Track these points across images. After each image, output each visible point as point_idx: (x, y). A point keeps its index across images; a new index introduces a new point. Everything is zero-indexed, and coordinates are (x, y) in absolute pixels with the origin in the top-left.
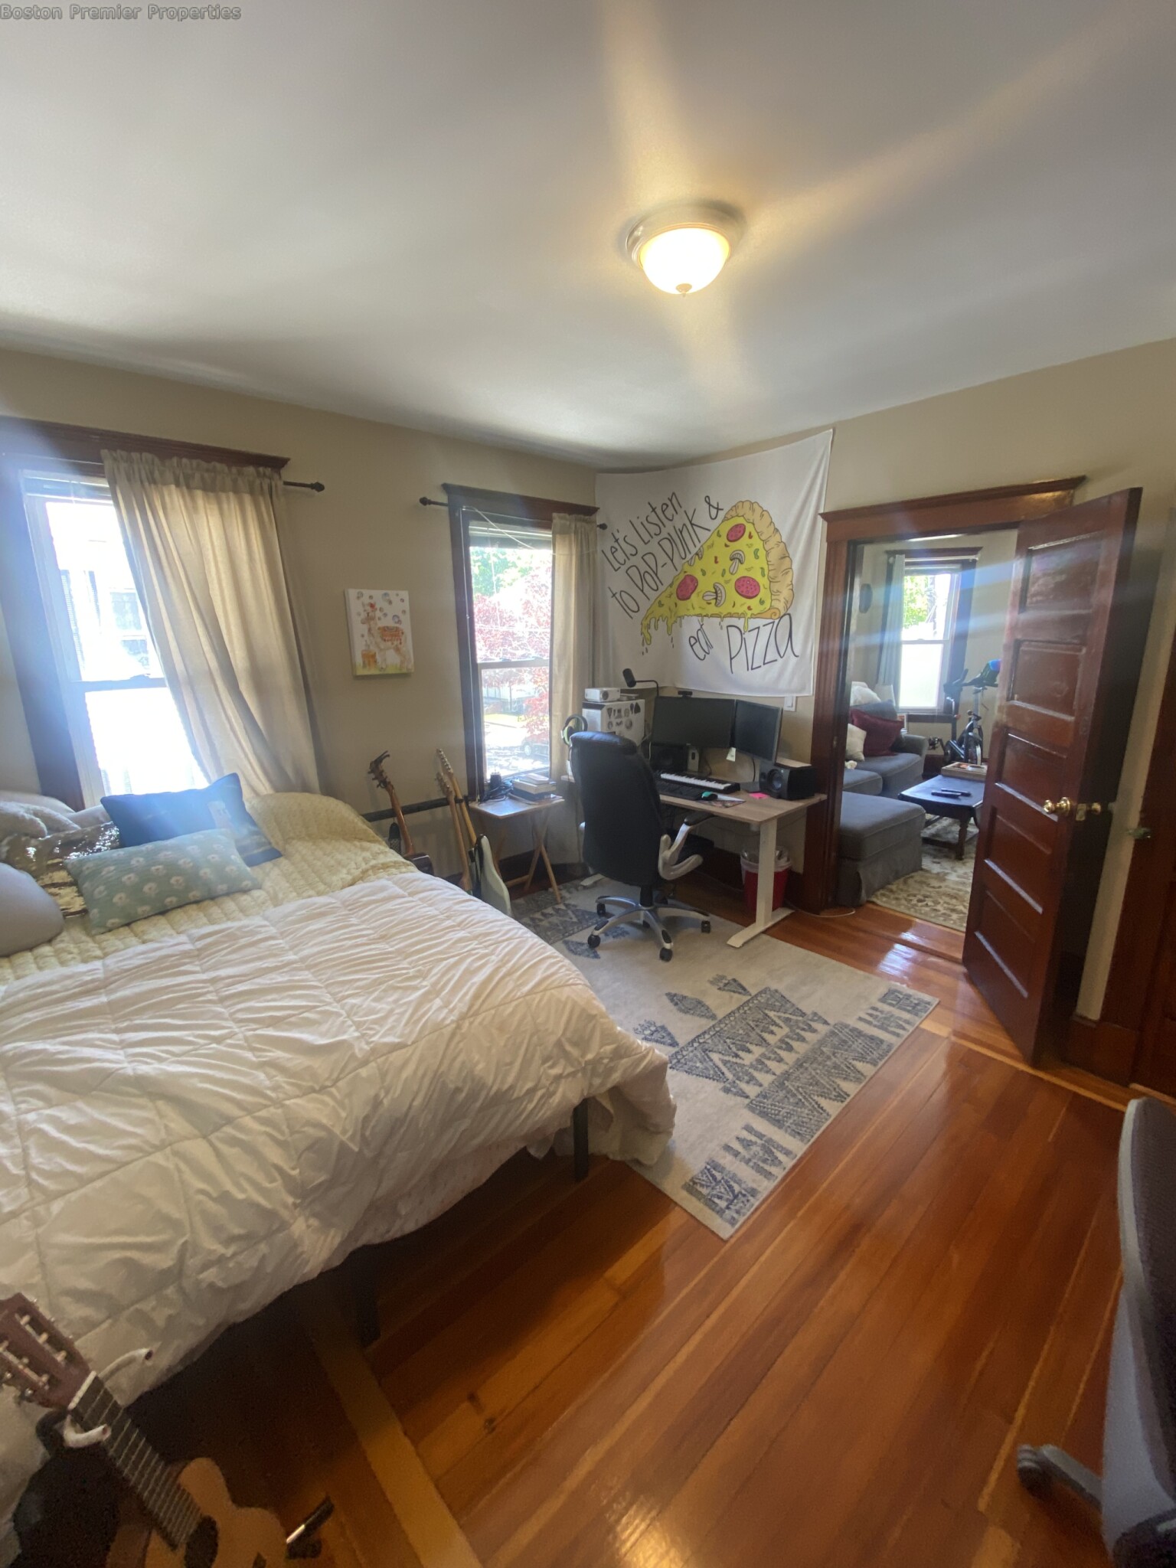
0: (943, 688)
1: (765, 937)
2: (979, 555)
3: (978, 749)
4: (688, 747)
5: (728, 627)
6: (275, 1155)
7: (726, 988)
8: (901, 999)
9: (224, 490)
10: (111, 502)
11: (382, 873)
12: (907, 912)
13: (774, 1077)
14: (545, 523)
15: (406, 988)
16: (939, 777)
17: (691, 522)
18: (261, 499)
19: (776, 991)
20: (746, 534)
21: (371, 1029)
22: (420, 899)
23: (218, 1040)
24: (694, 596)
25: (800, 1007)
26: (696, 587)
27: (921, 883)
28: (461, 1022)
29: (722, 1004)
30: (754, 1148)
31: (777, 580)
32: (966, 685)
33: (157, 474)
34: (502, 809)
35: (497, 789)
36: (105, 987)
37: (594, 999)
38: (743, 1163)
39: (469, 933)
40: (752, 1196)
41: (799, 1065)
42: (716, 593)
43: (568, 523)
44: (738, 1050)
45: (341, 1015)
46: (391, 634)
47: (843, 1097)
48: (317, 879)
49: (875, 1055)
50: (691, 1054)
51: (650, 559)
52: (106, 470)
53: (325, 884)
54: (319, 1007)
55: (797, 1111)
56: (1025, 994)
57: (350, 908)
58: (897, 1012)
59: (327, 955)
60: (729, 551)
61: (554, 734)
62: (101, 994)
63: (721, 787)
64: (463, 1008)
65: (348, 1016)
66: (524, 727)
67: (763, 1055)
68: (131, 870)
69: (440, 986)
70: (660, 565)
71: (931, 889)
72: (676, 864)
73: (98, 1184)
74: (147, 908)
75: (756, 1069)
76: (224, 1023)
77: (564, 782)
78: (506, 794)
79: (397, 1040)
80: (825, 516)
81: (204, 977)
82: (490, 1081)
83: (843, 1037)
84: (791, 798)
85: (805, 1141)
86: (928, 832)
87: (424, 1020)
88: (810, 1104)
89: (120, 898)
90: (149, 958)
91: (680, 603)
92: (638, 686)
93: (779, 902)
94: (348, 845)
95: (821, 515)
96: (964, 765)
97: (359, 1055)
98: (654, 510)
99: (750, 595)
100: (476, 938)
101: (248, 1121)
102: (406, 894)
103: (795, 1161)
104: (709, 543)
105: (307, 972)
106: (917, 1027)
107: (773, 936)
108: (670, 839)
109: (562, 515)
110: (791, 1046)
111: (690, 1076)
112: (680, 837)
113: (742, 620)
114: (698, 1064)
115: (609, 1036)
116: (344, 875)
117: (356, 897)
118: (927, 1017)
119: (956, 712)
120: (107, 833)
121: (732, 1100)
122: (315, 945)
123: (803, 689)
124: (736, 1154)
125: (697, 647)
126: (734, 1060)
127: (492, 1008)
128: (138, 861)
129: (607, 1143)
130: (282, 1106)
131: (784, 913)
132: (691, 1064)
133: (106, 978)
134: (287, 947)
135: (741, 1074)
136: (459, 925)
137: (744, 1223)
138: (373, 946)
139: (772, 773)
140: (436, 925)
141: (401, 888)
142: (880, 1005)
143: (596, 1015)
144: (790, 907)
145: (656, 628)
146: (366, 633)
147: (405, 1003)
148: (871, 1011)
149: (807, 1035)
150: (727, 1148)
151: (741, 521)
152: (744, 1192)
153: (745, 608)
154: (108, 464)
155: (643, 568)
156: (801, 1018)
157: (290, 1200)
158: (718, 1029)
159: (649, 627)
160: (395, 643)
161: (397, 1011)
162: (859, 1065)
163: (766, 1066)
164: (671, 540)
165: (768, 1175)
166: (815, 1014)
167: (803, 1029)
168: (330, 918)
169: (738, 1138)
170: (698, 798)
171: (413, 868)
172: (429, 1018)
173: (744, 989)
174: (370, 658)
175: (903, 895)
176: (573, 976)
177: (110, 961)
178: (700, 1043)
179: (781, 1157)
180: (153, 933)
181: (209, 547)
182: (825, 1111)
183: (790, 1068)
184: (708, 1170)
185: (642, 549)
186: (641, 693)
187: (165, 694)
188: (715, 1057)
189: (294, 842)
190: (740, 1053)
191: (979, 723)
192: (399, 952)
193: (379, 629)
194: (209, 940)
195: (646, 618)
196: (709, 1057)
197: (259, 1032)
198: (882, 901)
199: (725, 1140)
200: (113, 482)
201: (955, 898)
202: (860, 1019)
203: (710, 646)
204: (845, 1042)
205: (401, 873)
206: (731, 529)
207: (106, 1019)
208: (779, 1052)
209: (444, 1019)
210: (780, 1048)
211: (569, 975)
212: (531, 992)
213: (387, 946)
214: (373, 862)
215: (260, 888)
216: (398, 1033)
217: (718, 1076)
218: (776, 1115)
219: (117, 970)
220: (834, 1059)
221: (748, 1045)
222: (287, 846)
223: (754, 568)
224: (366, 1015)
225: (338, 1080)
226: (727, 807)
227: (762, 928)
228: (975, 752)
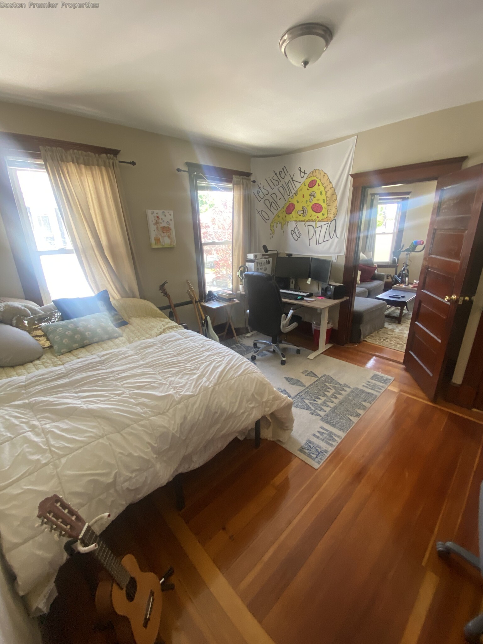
0: (392, 253)
1: (323, 355)
2: (410, 195)
3: (407, 278)
4: (290, 278)
5: (308, 226)
6: (147, 439)
7: (308, 375)
8: (379, 378)
9: (93, 165)
10: (45, 171)
11: (171, 330)
12: (379, 344)
13: (331, 408)
14: (229, 180)
15: (191, 374)
16: (391, 290)
17: (292, 179)
18: (109, 169)
19: (329, 376)
20: (317, 184)
21: (181, 389)
22: (190, 340)
23: (119, 395)
24: (293, 213)
25: (339, 382)
26: (294, 208)
27: (385, 333)
28: (215, 386)
29: (307, 381)
30: (325, 435)
31: (331, 204)
32: (403, 251)
33: (64, 157)
34: (214, 305)
35: (211, 297)
36: (67, 376)
37: (265, 378)
38: (321, 441)
39: (212, 352)
40: (326, 453)
41: (340, 404)
42: (303, 211)
43: (239, 180)
44: (315, 398)
45: (167, 384)
46: (166, 230)
47: (358, 415)
48: (145, 333)
49: (370, 399)
50: (297, 400)
51: (274, 196)
52: (42, 155)
53: (149, 334)
54: (157, 381)
55: (341, 421)
56: (431, 375)
57: (162, 343)
58: (378, 383)
59: (157, 362)
60: (309, 192)
61: (234, 273)
62: (66, 378)
63: (305, 294)
64: (214, 381)
65: (170, 385)
66: (213, 273)
67: (325, 400)
68: (69, 330)
69: (204, 373)
70: (278, 199)
71: (389, 335)
72: (288, 326)
73: (80, 451)
74: (77, 345)
75: (323, 405)
76: (120, 389)
77: (239, 294)
78: (215, 299)
79: (191, 394)
80: (352, 175)
81: (108, 371)
82: (228, 409)
83: (357, 393)
84: (335, 298)
85: (345, 432)
86: (387, 312)
87: (200, 385)
88: (346, 418)
89: (66, 341)
90: (83, 364)
91: (287, 216)
92: (269, 253)
93: (328, 341)
94: (155, 319)
95: (351, 175)
96: (401, 285)
97: (177, 400)
98: (276, 174)
99: (318, 211)
100: (215, 354)
101: (135, 426)
102: (184, 338)
103: (341, 440)
104: (300, 188)
105: (149, 368)
106: (386, 389)
107: (326, 355)
108: (285, 316)
109: (237, 176)
110: (336, 397)
111: (297, 408)
112: (289, 315)
113: (315, 222)
114: (300, 404)
115: (271, 392)
116: (155, 331)
117: (164, 339)
118: (390, 385)
119: (398, 263)
120: (56, 315)
121: (314, 417)
122: (151, 358)
123: (340, 252)
124: (318, 437)
125: (294, 235)
126: (314, 402)
127: (226, 381)
128: (71, 326)
129: (267, 434)
130: (149, 420)
131: (329, 346)
132: (297, 404)
133: (67, 372)
134: (140, 359)
135: (317, 408)
136: (208, 349)
137: (323, 463)
138: (175, 358)
139: (327, 288)
140: (199, 349)
141: (181, 336)
142: (371, 381)
143: (266, 384)
144: (332, 343)
145: (277, 227)
146: (156, 229)
147: (191, 380)
148: (367, 383)
149: (343, 392)
150: (314, 435)
151: (315, 178)
152: (322, 451)
153: (316, 217)
154: (43, 152)
155: (271, 200)
156: (339, 386)
157: (155, 456)
158: (306, 390)
159: (273, 226)
160: (168, 234)
161: (189, 383)
162: (364, 403)
163: (327, 404)
164: (283, 187)
165: (331, 445)
166: (345, 384)
167: (341, 390)
168: (155, 347)
169: (318, 432)
170: (296, 299)
171: (183, 328)
172: (202, 385)
173: (316, 375)
174: (158, 240)
175: (377, 338)
176: (255, 369)
177: (66, 365)
178: (300, 396)
179: (336, 438)
180: (81, 355)
181: (89, 191)
182: (352, 421)
183: (337, 405)
184: (307, 443)
185: (271, 192)
186: (270, 256)
187: (74, 256)
188: (307, 401)
189: (133, 318)
190: (316, 399)
191: (408, 267)
192: (186, 360)
193: (161, 227)
194: (107, 356)
195: (272, 222)
196: (304, 402)
197: (134, 391)
198: (369, 340)
199: (313, 432)
200: (45, 161)
201: (399, 338)
202: (364, 386)
203: (300, 234)
204: (358, 395)
205: (179, 330)
206: (311, 182)
207: (70, 388)
208: (332, 399)
209: (208, 385)
210: (332, 397)
211: (254, 368)
212: (240, 375)
213: (180, 358)
214: (167, 326)
215: (122, 336)
216: (191, 391)
217: (308, 408)
218: (332, 423)
219: (71, 369)
220: (354, 401)
221: (319, 396)
222: (130, 320)
223: (320, 199)
224: (177, 384)
225: (169, 409)
226: (309, 302)
227: (322, 352)
228: (405, 280)
